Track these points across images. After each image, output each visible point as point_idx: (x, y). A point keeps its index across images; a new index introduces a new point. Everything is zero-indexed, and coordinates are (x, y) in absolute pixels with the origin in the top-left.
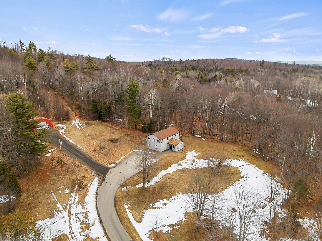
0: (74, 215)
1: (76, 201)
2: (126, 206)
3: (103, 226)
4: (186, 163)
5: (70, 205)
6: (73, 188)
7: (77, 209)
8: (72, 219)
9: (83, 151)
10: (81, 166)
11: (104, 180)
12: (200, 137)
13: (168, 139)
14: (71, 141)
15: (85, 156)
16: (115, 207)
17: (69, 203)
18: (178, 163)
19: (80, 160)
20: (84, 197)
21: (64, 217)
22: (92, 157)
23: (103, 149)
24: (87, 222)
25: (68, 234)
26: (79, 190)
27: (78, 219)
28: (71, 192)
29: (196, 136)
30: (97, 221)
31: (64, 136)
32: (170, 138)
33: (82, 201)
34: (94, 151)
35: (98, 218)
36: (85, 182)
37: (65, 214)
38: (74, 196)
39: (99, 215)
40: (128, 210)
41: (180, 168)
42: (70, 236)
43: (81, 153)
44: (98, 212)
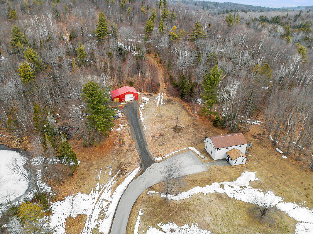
0: (101, 200)
1: (110, 187)
2: (140, 213)
3: (112, 223)
4: (232, 187)
5: (105, 188)
6: (117, 171)
7: (106, 196)
8: (98, 203)
9: (145, 133)
10: (134, 150)
11: (141, 174)
12: (282, 152)
13: (227, 148)
14: (142, 119)
15: (143, 140)
16: (132, 208)
17: (105, 186)
18: (222, 183)
19: (137, 144)
20: (118, 185)
21: (95, 198)
22: (148, 143)
23: (161, 137)
24: (105, 213)
25: (88, 216)
26: (118, 176)
27: (101, 206)
28: (112, 175)
29: (277, 149)
30: (111, 216)
31: (141, 112)
32: (230, 148)
33: (114, 189)
34: (153, 137)
35: (114, 212)
36: (128, 168)
37: (97, 195)
38: (112, 180)
39: (116, 210)
40: (139, 218)
41: (220, 191)
42: (88, 219)
43: (142, 136)
44: (117, 207)
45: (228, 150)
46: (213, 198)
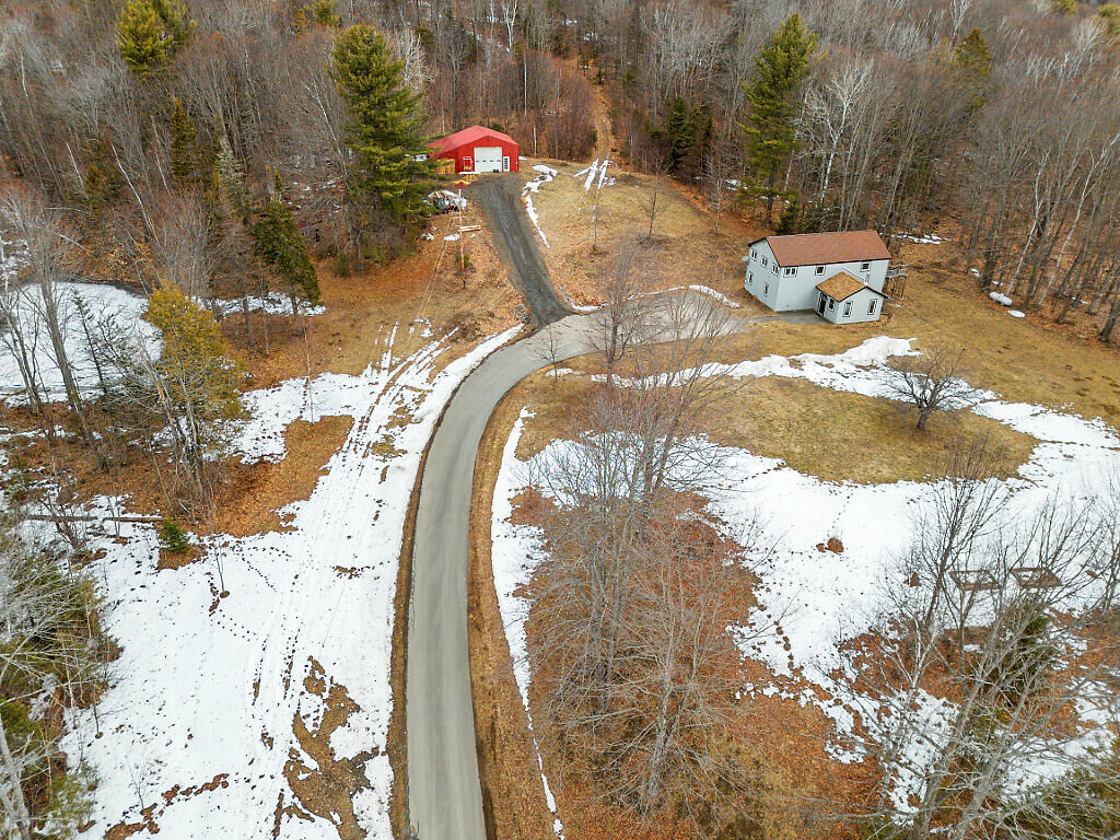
0: (398, 388)
1: (429, 359)
2: (524, 413)
3: (435, 432)
4: (830, 366)
5: (410, 363)
6: (446, 330)
7: (414, 378)
8: (388, 393)
9: (541, 248)
10: (504, 286)
11: (529, 336)
12: (1008, 301)
14: (533, 217)
15: (535, 263)
16: (499, 404)
17: (409, 360)
18: (798, 358)
19: (514, 270)
20: (452, 359)
21: (377, 383)
22: (551, 271)
23: (597, 260)
24: (411, 413)
25: (358, 419)
26: (453, 340)
27: (398, 399)
28: (434, 338)
29: (994, 295)
30: (431, 419)
31: (528, 199)
33: (438, 367)
34: (569, 257)
35: (440, 411)
36: (484, 327)
37: (384, 378)
38: (432, 348)
39: (447, 406)
40: (519, 424)
41: (788, 372)
42: (357, 425)
43: (530, 254)
44: (449, 401)
45: (820, 279)
46: (766, 387)
